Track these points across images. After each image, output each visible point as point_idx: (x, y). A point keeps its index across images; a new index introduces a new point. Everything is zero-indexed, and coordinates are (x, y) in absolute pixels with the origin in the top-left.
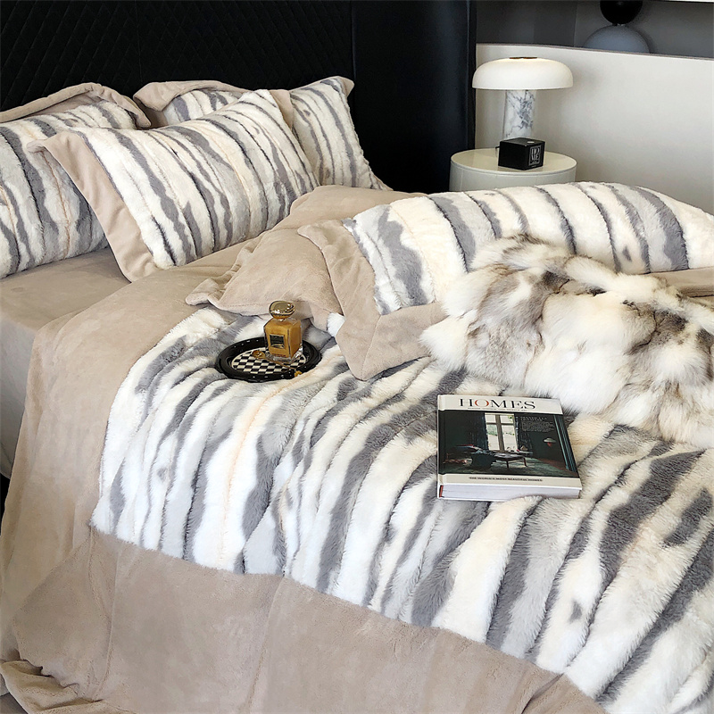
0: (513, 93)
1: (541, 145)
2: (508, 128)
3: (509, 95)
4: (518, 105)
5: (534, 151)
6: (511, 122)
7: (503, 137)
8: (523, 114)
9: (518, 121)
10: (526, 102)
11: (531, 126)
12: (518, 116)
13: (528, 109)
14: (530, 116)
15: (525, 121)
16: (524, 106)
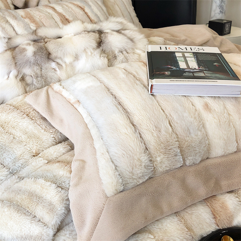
1: (230, 22)
2: (213, 14)
4: (218, 2)
5: (227, 26)
6: (214, 11)
7: (210, 19)
8: (221, 7)
9: (218, 10)
10: (222, 1)
11: (224, 13)
12: (218, 8)
13: (223, 4)
14: (225, 8)
15: (222, 10)
16: (221, 3)
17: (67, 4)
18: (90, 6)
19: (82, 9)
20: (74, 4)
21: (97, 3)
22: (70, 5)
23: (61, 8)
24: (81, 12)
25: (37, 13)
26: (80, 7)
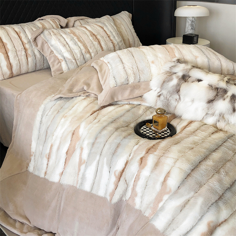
0: (188, 18)
1: (197, 36)
2: (186, 30)
3: (187, 19)
4: (190, 22)
5: (195, 38)
6: (187, 28)
7: (185, 33)
8: (192, 25)
9: (190, 28)
10: (192, 21)
11: (194, 29)
12: (190, 26)
13: (193, 24)
14: (194, 26)
15: (192, 28)
16: (192, 23)
17: (93, 25)
18: (107, 26)
19: (102, 28)
20: (97, 25)
21: (111, 24)
22: (95, 26)
23: (90, 27)
24: (102, 30)
25: (77, 30)
26: (101, 27)
